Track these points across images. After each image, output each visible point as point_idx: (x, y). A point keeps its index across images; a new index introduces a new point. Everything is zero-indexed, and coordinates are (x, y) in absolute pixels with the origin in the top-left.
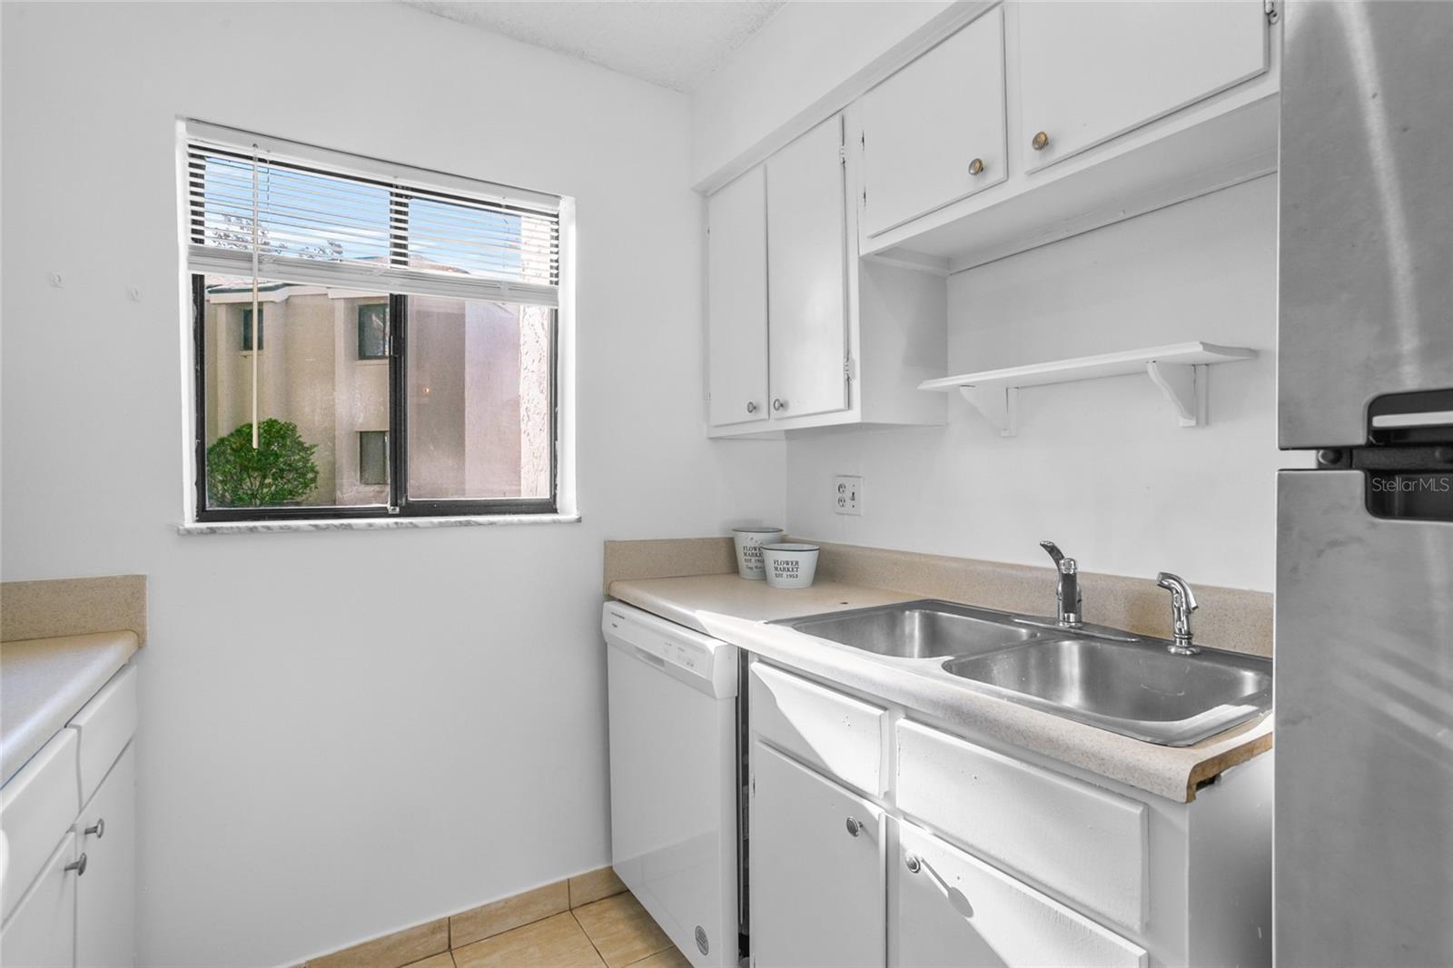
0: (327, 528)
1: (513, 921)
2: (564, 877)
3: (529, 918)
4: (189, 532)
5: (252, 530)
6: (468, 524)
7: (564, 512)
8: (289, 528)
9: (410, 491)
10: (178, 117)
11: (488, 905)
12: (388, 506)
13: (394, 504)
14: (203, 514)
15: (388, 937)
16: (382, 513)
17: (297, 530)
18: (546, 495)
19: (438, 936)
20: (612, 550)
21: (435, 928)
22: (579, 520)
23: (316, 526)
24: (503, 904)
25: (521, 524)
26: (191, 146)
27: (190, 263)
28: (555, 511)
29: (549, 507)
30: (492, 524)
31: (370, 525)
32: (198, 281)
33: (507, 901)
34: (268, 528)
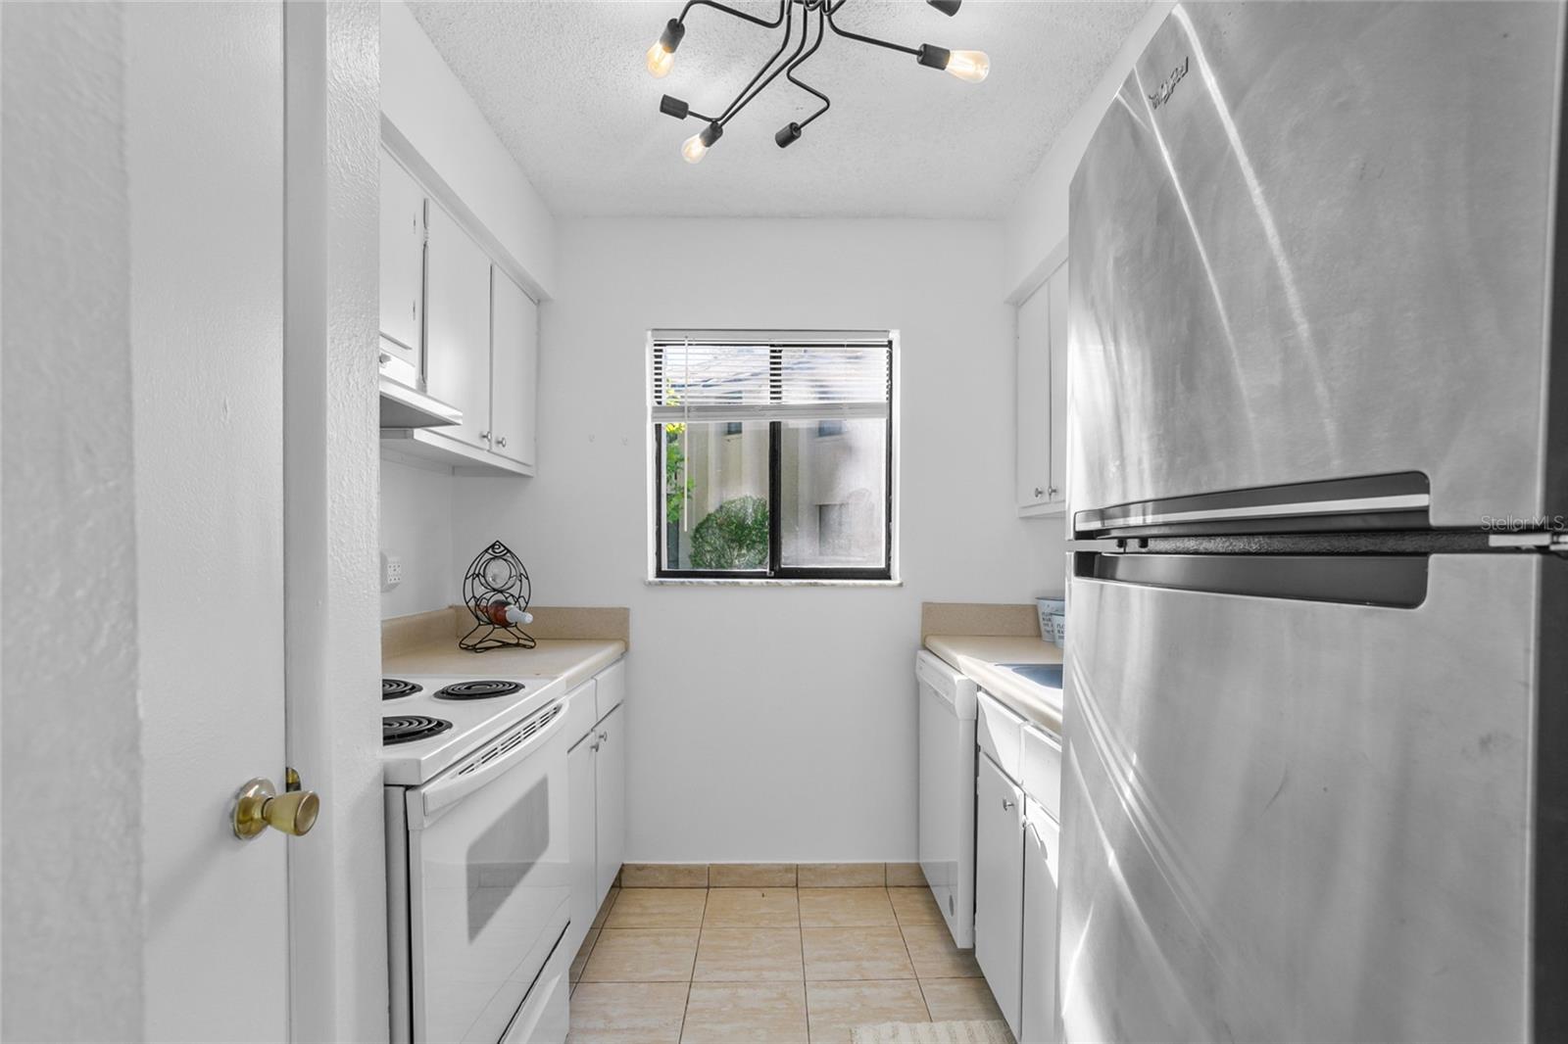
0: (725, 583)
1: (841, 882)
2: (883, 861)
3: (854, 883)
4: (650, 583)
5: (683, 583)
6: (816, 585)
7: (895, 579)
8: (702, 583)
9: (783, 560)
10: (647, 330)
11: (824, 864)
12: (768, 570)
13: (771, 569)
14: (660, 573)
15: (758, 865)
16: (762, 575)
17: (707, 585)
18: (883, 565)
19: (790, 875)
20: (930, 610)
21: (788, 869)
22: (901, 585)
23: (718, 583)
24: (834, 867)
25: (855, 586)
26: (655, 345)
27: (653, 418)
28: (889, 578)
29: (884, 574)
30: (833, 585)
31: (751, 583)
32: (658, 428)
33: (838, 865)
34: (691, 582)
